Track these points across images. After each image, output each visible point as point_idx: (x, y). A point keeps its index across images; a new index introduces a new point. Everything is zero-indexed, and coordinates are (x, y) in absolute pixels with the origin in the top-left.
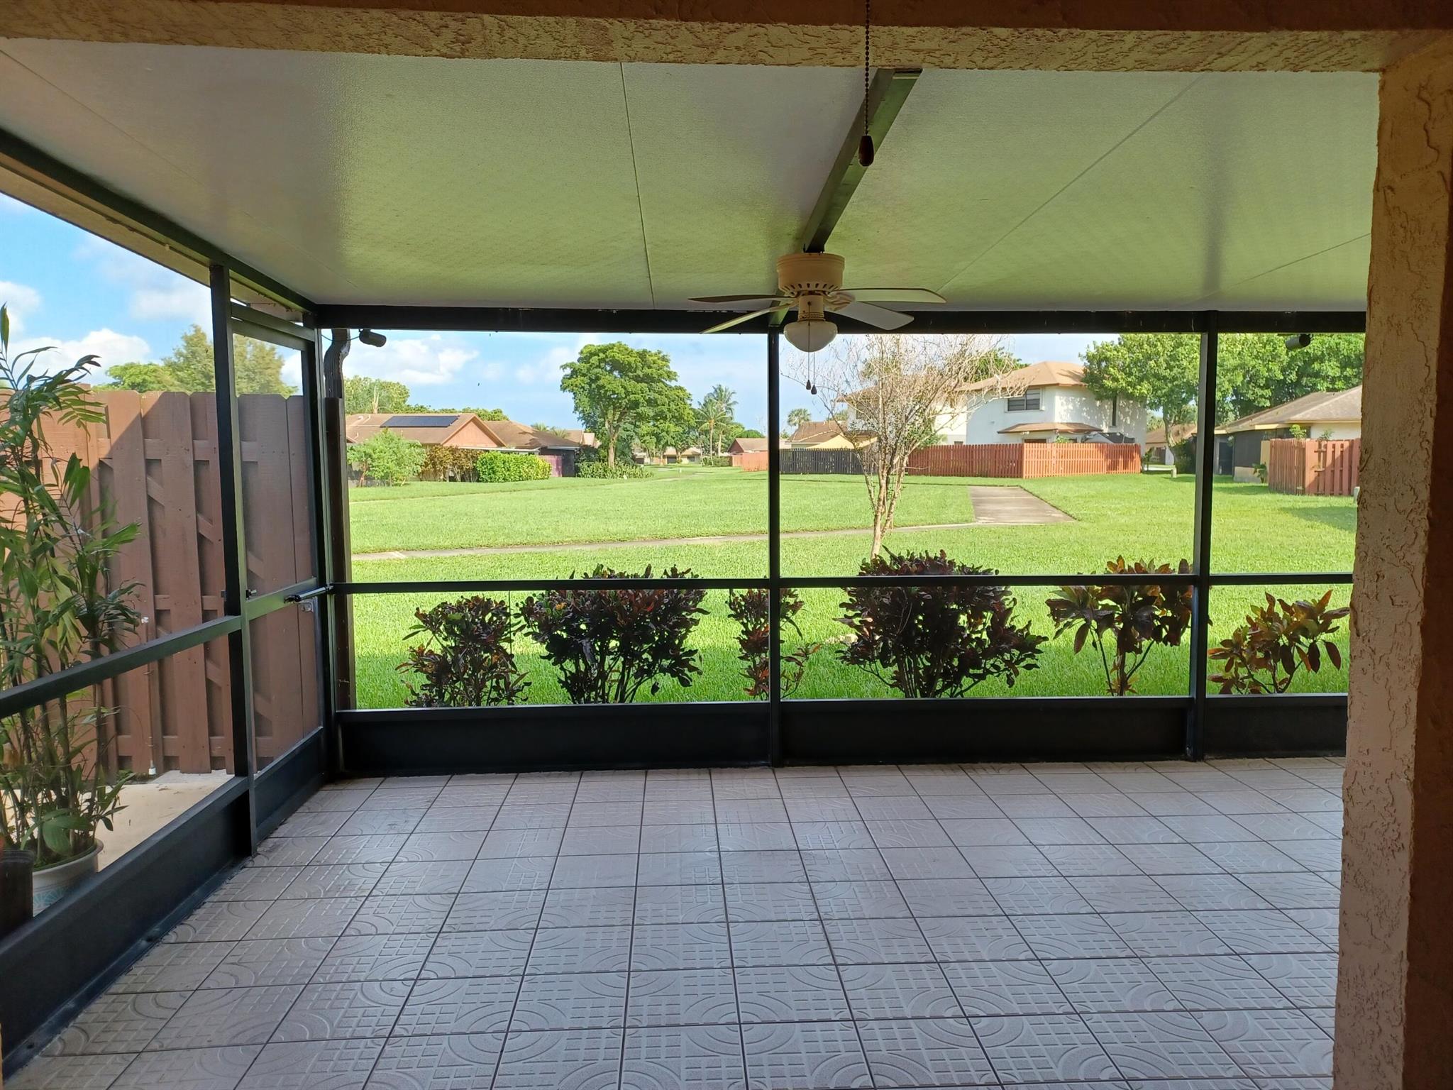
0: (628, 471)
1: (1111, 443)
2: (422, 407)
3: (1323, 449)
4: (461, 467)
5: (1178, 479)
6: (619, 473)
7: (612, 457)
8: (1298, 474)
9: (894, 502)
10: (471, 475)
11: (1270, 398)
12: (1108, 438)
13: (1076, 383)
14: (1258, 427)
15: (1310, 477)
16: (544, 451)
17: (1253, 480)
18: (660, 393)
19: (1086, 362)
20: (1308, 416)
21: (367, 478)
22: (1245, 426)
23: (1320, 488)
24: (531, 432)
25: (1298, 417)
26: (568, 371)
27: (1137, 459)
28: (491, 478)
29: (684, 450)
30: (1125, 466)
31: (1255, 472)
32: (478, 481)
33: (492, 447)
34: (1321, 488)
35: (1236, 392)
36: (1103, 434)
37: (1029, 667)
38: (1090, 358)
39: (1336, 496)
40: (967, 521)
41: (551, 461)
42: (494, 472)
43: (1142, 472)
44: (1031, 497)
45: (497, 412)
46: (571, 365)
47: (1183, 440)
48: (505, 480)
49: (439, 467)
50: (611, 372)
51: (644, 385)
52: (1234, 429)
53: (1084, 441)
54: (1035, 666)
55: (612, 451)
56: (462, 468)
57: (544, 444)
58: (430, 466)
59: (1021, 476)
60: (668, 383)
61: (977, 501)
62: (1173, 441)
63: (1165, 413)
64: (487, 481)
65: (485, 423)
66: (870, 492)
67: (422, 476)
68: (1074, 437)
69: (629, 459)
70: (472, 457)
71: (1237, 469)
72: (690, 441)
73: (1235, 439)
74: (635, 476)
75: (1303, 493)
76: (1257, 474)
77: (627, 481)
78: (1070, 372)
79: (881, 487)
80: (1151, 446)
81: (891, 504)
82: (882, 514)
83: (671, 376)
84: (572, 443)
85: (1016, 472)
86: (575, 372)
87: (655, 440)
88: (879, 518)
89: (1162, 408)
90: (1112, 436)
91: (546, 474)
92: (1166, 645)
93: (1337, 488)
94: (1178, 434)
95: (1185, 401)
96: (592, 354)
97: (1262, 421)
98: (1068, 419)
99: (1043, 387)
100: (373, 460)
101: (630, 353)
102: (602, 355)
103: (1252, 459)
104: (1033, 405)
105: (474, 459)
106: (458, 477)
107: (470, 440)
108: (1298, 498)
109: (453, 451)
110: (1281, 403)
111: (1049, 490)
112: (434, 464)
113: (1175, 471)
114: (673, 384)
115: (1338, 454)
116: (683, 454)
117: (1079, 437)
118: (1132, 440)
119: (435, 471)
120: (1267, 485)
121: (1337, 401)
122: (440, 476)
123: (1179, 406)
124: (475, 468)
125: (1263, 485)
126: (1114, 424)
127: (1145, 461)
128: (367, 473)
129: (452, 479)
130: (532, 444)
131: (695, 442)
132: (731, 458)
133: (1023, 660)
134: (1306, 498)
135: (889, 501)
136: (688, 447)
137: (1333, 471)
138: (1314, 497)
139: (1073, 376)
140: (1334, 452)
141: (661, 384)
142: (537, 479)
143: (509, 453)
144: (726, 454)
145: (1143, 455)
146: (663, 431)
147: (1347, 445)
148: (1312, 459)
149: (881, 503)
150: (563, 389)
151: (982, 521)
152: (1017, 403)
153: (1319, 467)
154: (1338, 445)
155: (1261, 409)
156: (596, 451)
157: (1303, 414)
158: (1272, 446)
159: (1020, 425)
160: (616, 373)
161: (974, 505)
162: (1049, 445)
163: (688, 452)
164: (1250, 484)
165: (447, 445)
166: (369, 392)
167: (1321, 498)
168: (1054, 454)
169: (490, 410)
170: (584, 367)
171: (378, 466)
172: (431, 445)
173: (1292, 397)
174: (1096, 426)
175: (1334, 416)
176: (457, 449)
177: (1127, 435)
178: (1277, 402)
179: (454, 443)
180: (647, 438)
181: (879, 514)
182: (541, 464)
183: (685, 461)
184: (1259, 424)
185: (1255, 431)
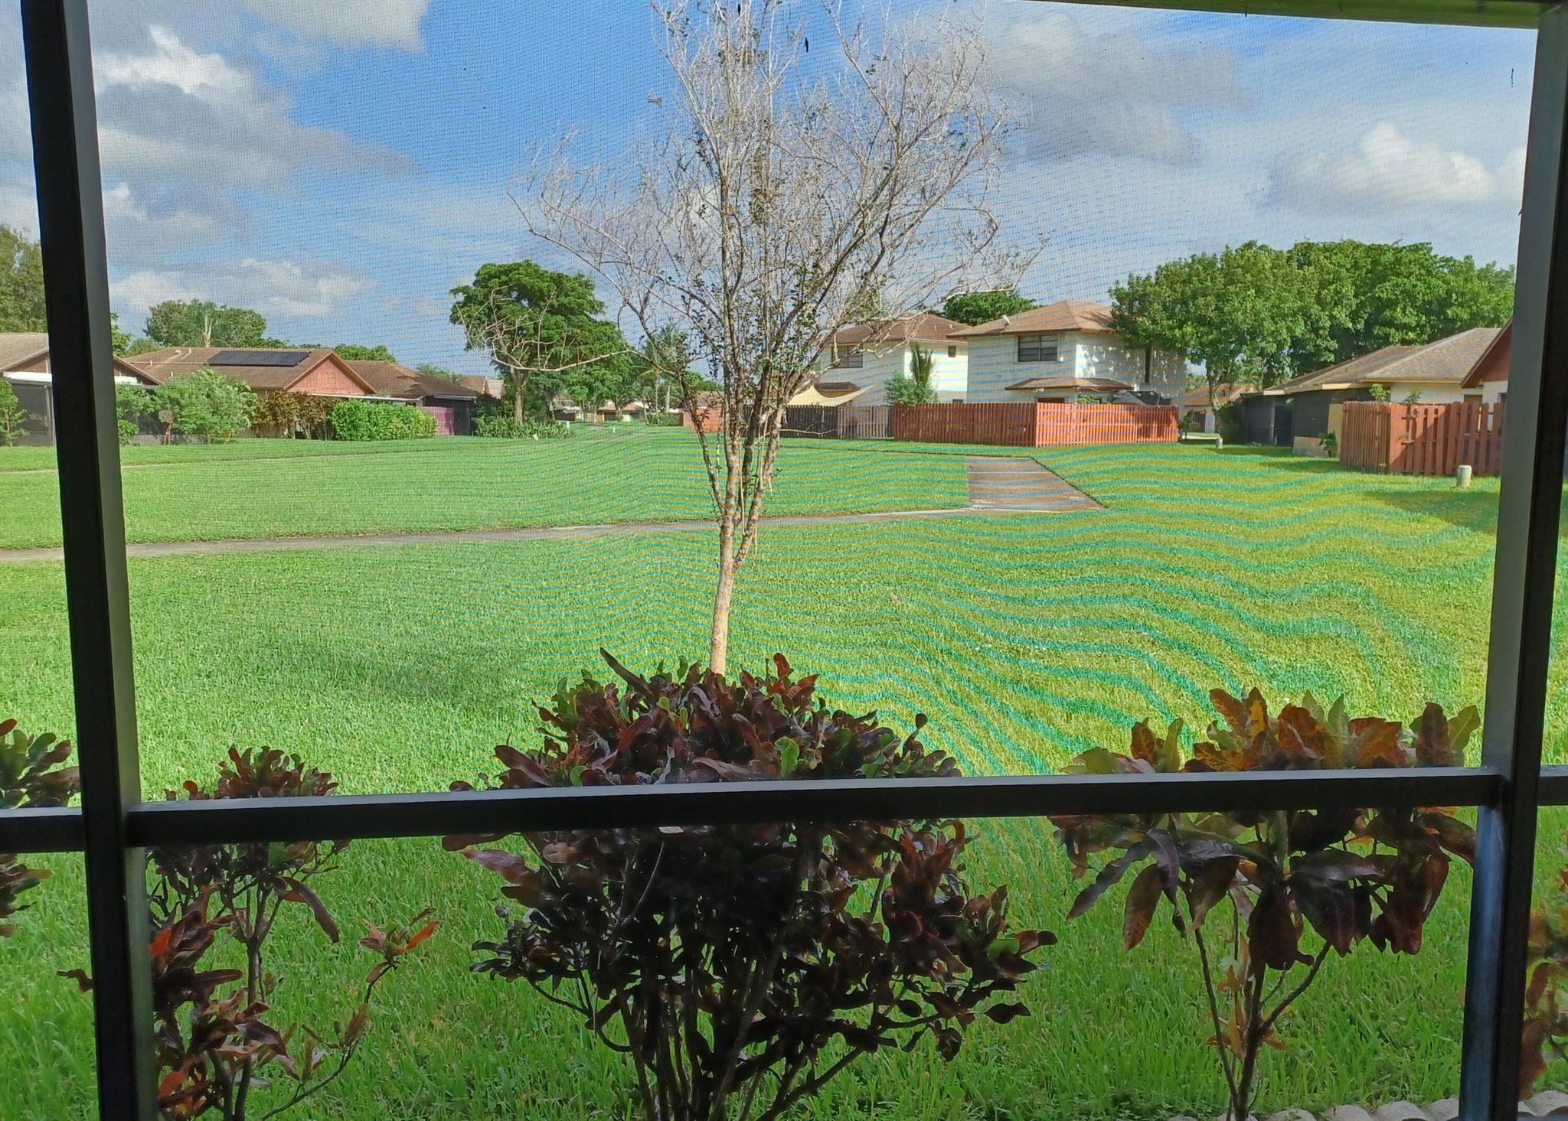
0: (541, 428)
1: (1143, 404)
2: (277, 342)
3: (1412, 415)
4: (311, 420)
5: (1225, 451)
6: (528, 432)
7: (519, 411)
8: (1380, 449)
9: (758, 500)
10: (324, 431)
11: (1334, 352)
12: (1138, 397)
13: (1101, 328)
14: (1325, 387)
15: (1396, 450)
16: (430, 401)
17: (1319, 454)
18: (580, 327)
19: (1115, 301)
20: (1388, 374)
21: (174, 431)
22: (1308, 385)
23: (1407, 466)
24: (414, 376)
25: (1375, 374)
26: (461, 297)
27: (1174, 424)
28: (351, 435)
29: (625, 404)
30: (1160, 433)
31: (1321, 443)
32: (334, 439)
33: (356, 394)
34: (1409, 465)
35: (1293, 345)
36: (1133, 393)
37: (1002, 1014)
38: (1119, 295)
39: (1428, 475)
40: (956, 506)
41: (438, 415)
42: (355, 427)
43: (1180, 440)
44: (1045, 472)
45: (381, 349)
46: (464, 290)
47: (1229, 402)
48: (371, 437)
49: (280, 419)
50: (518, 300)
51: (560, 318)
52: (1295, 389)
53: (1112, 400)
54: (1020, 1009)
55: (519, 402)
56: (313, 421)
57: (430, 392)
58: (270, 417)
59: (1033, 444)
60: (593, 316)
61: (977, 477)
62: (1218, 403)
63: (1209, 368)
64: (346, 439)
65: (348, 363)
66: (712, 478)
67: (259, 430)
68: (1100, 395)
69: (543, 412)
70: (326, 407)
71: (1298, 440)
72: (633, 393)
73: (1295, 403)
74: (550, 435)
75: (1386, 471)
76: (1323, 446)
77: (538, 443)
78: (1094, 315)
79: (730, 469)
80: (1190, 409)
81: (753, 504)
82: (736, 523)
83: (595, 307)
84: (469, 392)
85: (1029, 440)
86: (469, 300)
87: (587, 390)
88: (730, 531)
89: (1205, 361)
90: (1145, 397)
91: (429, 430)
92: (1381, 946)
93: (1428, 464)
94: (1224, 394)
95: (1234, 354)
96: (491, 277)
97: (1329, 379)
98: (1093, 372)
99: (1063, 332)
100: (182, 408)
101: (541, 276)
102: (504, 278)
103: (1317, 427)
104: (1050, 355)
105: (328, 409)
106: (307, 433)
107: (325, 384)
108: (1382, 477)
109: (301, 398)
110: (1349, 358)
111: (1067, 464)
112: (275, 415)
113: (1221, 441)
114: (599, 318)
115: (1431, 422)
116: (625, 409)
117: (1105, 396)
118: (1168, 401)
119: (277, 425)
120: (1338, 460)
121: (1422, 356)
122: (283, 430)
123: (1226, 360)
124: (329, 422)
125: (1332, 459)
126: (1147, 381)
127: (1183, 427)
128: (176, 426)
129: (300, 436)
130: (413, 393)
131: (639, 395)
132: (681, 415)
133: (985, 992)
134: (1391, 477)
135: (750, 499)
136: (631, 401)
137: (1424, 444)
138: (1402, 478)
139: (1098, 319)
140: (1425, 420)
141: (583, 317)
142: (417, 437)
143: (378, 402)
144: (677, 411)
145: (1181, 418)
146: (596, 379)
147: (1442, 410)
148: (1398, 427)
149: (733, 502)
150: (454, 320)
151: (978, 506)
152: (1030, 352)
153: (1407, 438)
154: (1431, 410)
155: (1325, 365)
156: (498, 403)
157: (1381, 370)
158: (1345, 411)
159: (1032, 380)
160: (525, 303)
161: (970, 482)
162: (1067, 406)
163: (629, 407)
164: (1316, 459)
165: (293, 390)
166: (199, 320)
167: (1411, 479)
168: (1074, 416)
169: (371, 346)
170: (480, 292)
171: (189, 417)
172: (270, 390)
173: (1362, 351)
174: (1125, 383)
175: (1419, 374)
176: (305, 395)
177: (1163, 395)
178: (1342, 357)
179: (301, 388)
180: (577, 388)
181: (730, 525)
182: (422, 417)
183: (627, 418)
184: (1327, 383)
185: (1321, 391)
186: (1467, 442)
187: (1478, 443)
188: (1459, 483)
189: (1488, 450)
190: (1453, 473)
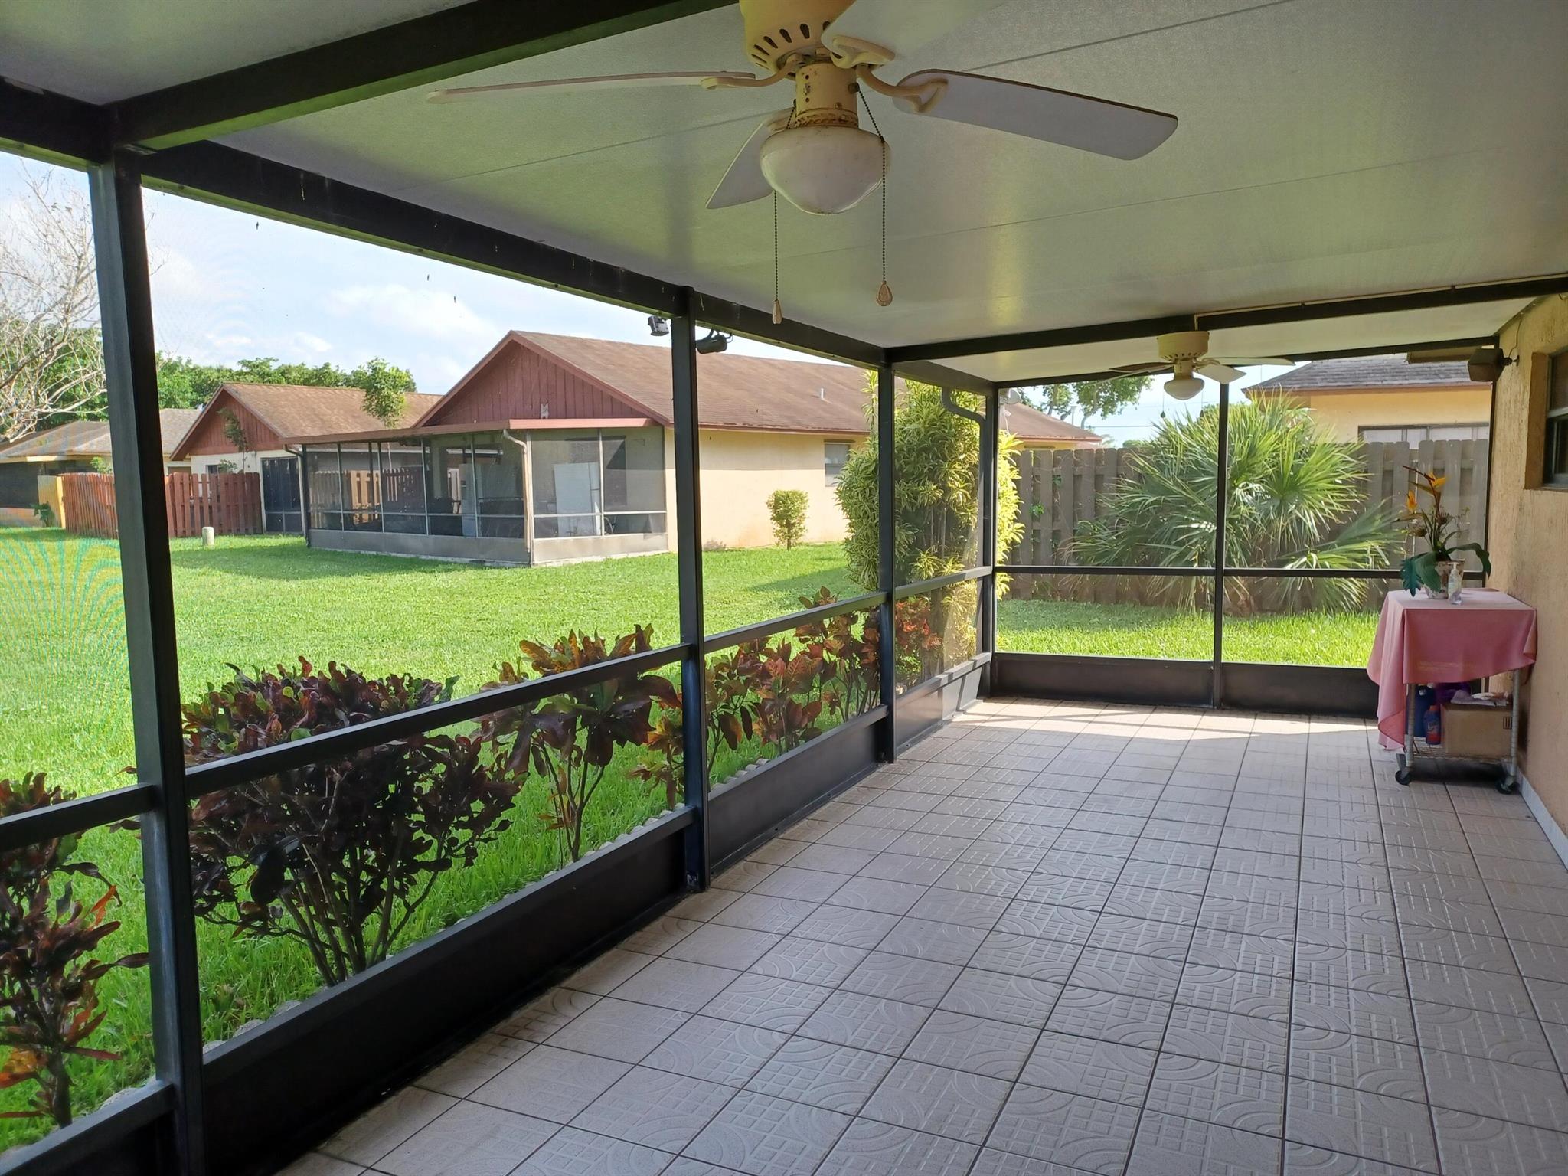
14: (30, 459)
31: (36, 514)
103: (28, 499)
120: (63, 529)
125: (58, 529)
158: (65, 482)
164: (31, 529)
184: (31, 455)
185: (27, 463)
186: (192, 507)
187: (202, 508)
188: (205, 541)
189: (211, 513)
190: (196, 533)
